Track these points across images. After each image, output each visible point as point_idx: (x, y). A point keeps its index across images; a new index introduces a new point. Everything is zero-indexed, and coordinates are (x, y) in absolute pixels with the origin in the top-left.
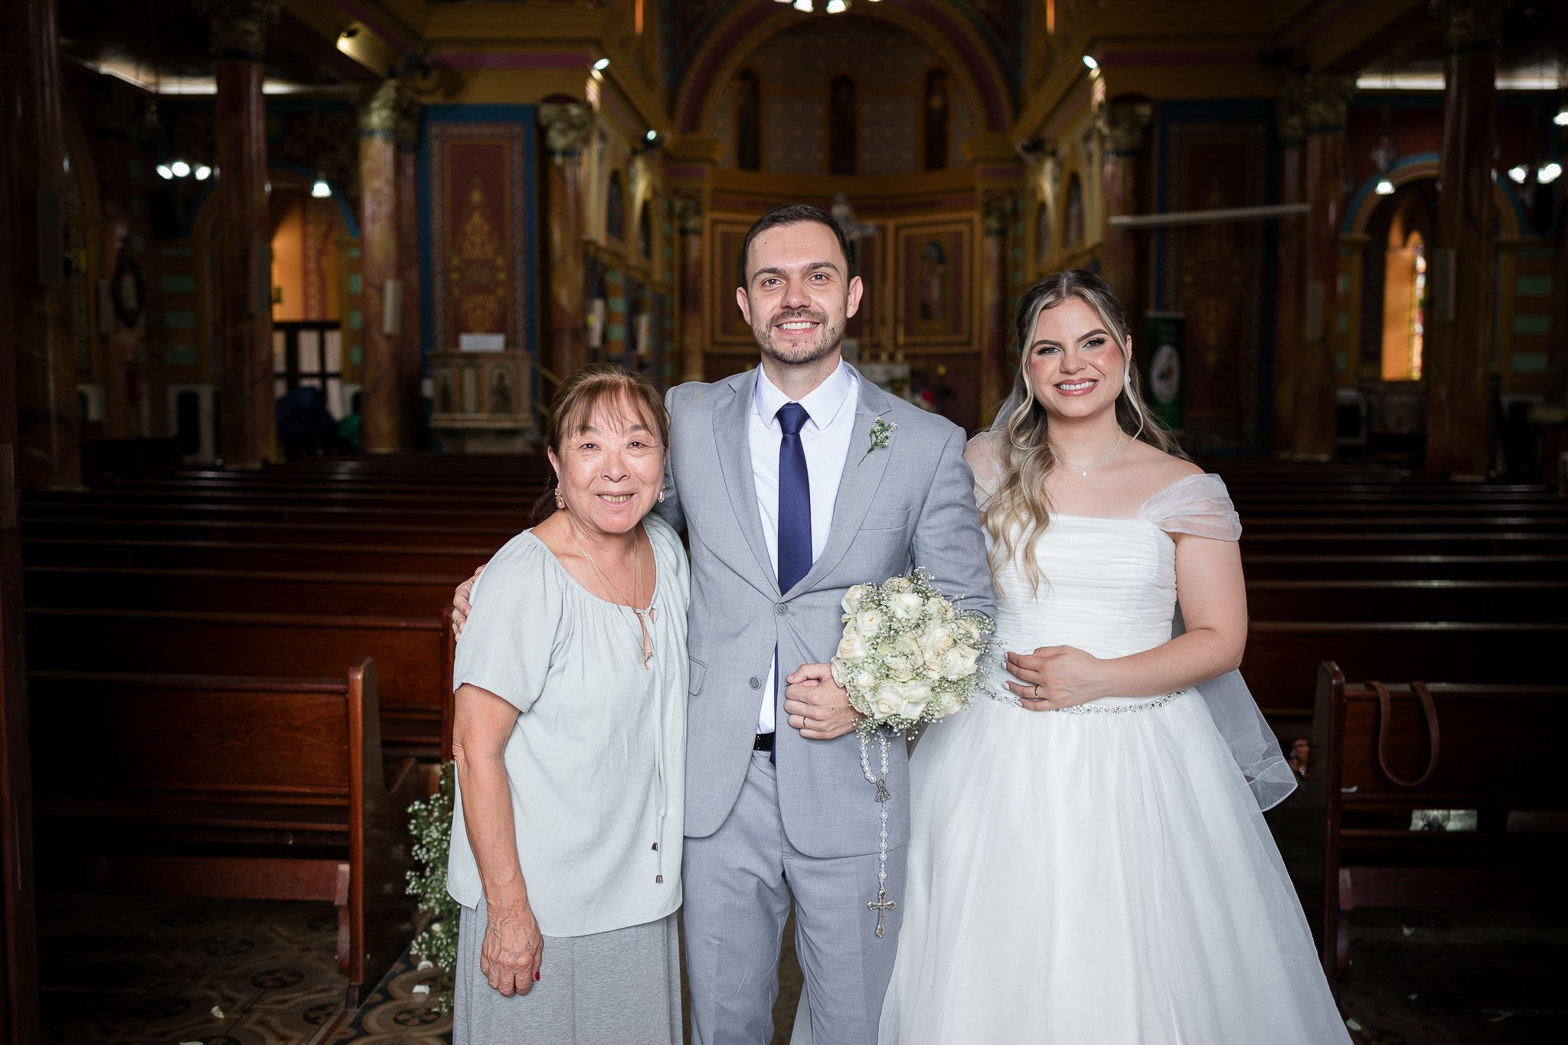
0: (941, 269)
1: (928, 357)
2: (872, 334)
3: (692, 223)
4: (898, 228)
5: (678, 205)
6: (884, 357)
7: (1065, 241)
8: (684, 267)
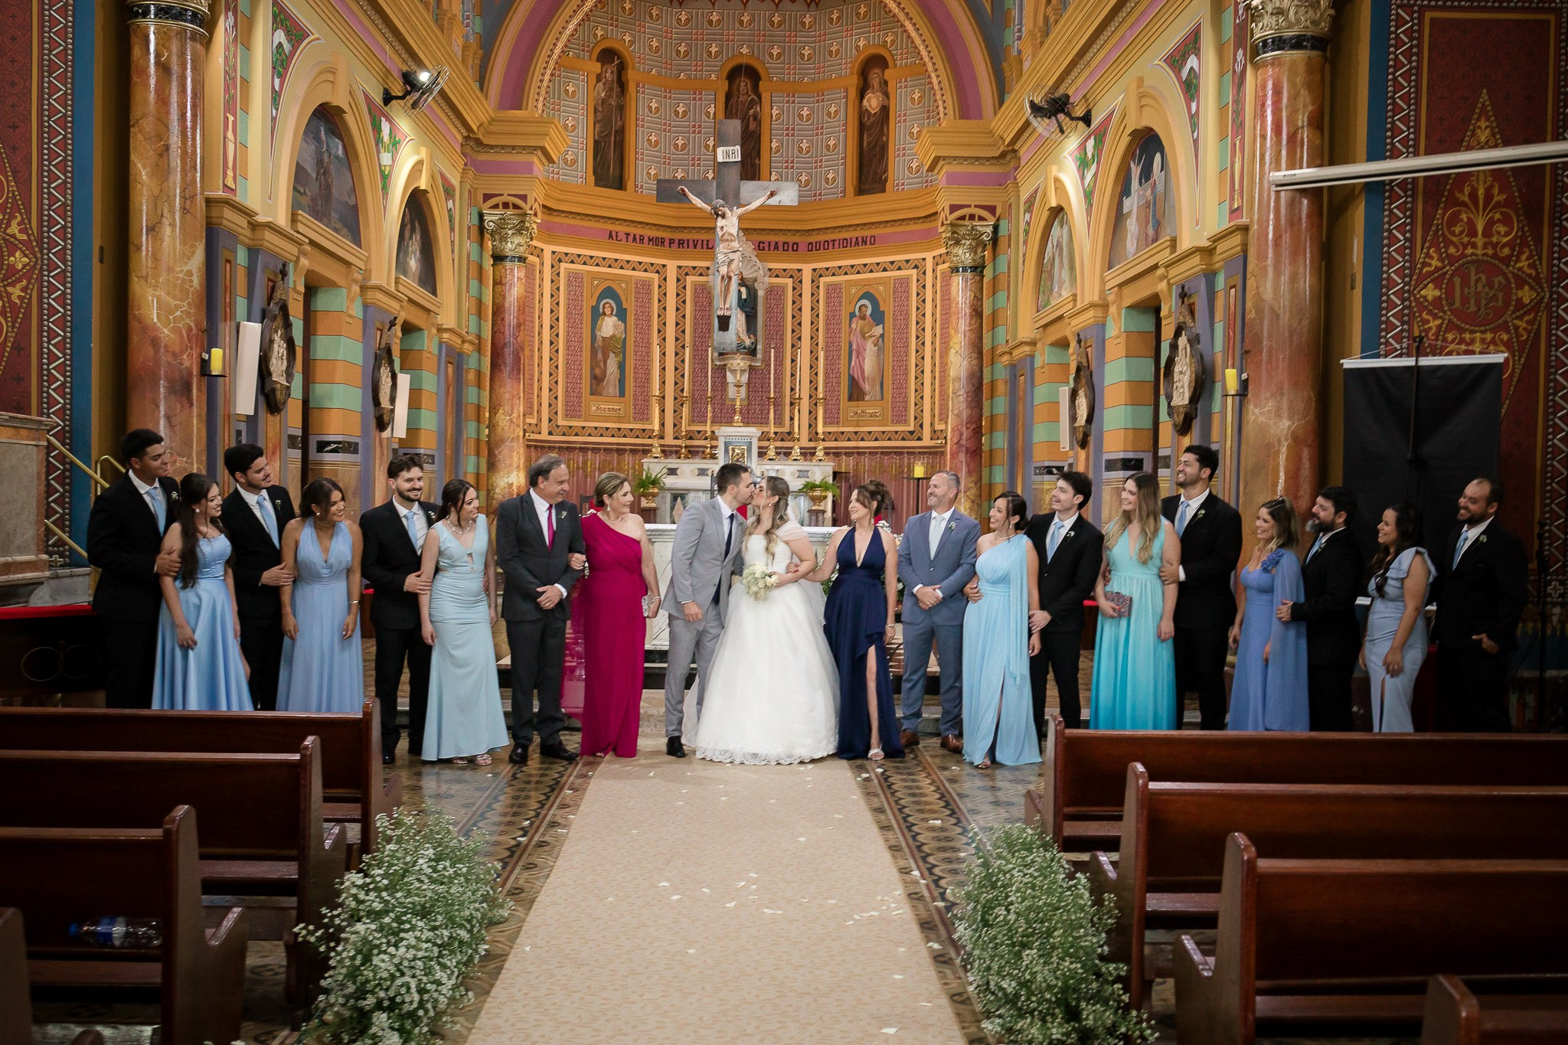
0: (878, 330)
1: (859, 453)
2: (779, 421)
3: (513, 245)
4: (817, 274)
5: (491, 218)
6: (797, 451)
7: (1111, 257)
8: (498, 311)
